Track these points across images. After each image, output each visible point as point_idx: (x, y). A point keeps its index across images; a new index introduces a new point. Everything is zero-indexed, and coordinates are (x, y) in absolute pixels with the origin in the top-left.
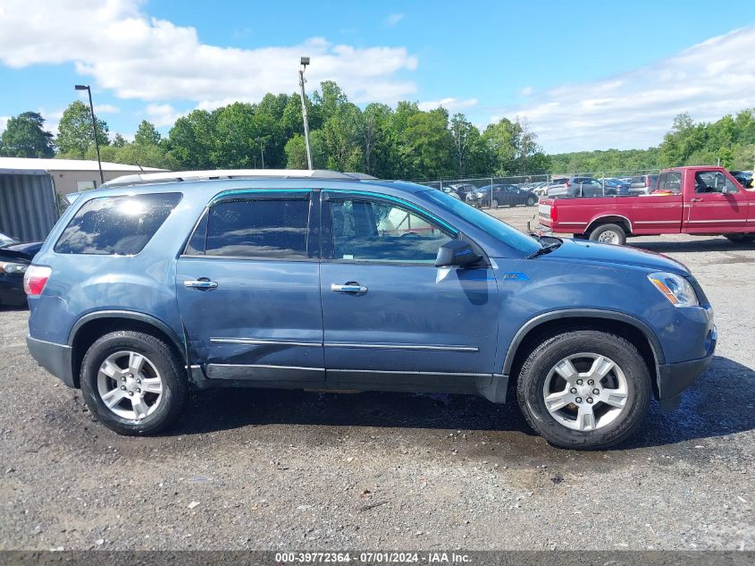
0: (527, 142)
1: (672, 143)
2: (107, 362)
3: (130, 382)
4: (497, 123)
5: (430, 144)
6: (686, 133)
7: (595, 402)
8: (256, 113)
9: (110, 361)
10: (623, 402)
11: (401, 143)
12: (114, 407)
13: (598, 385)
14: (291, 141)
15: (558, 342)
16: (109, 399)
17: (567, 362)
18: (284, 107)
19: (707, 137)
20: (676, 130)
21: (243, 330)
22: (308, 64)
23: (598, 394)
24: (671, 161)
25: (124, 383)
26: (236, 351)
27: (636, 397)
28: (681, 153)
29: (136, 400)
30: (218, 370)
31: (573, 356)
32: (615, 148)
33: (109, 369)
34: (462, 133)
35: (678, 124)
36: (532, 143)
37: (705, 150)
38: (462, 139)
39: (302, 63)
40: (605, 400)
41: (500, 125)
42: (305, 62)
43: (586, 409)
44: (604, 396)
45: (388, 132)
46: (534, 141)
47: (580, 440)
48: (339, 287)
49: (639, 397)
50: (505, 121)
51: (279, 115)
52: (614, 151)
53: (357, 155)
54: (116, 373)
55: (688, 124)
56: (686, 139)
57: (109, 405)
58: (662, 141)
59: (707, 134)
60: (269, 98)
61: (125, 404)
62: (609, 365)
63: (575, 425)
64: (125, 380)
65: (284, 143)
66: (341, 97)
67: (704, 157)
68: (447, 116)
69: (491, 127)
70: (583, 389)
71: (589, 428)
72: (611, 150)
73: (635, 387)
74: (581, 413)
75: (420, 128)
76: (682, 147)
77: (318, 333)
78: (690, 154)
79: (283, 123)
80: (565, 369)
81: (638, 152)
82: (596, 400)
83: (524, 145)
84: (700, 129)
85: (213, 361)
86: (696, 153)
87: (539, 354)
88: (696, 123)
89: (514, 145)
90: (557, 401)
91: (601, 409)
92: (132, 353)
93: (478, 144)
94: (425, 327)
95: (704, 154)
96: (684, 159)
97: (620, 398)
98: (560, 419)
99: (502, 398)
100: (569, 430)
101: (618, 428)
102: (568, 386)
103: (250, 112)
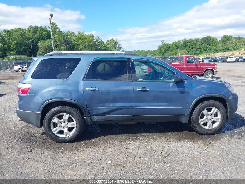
0: (119, 47)
1: (160, 49)
2: (55, 117)
3: (63, 124)
4: (110, 40)
5: (89, 45)
6: (164, 46)
7: (212, 121)
8: (26, 32)
9: (56, 117)
10: (219, 120)
11: (79, 45)
12: (57, 133)
13: (213, 116)
14: (40, 42)
15: (204, 104)
16: (55, 131)
17: (206, 110)
18: (37, 31)
19: (170, 47)
20: (161, 45)
21: (106, 104)
22: (53, 16)
23: (213, 118)
24: (160, 54)
25: (61, 125)
26: (104, 111)
27: (223, 119)
28: (163, 52)
29: (66, 130)
30: (96, 118)
31: (207, 108)
32: (144, 50)
33: (56, 120)
34: (99, 43)
35: (162, 43)
36: (121, 47)
37: (169, 51)
38: (99, 44)
39: (50, 16)
40: (215, 120)
41: (111, 41)
42: (52, 15)
43: (209, 123)
44: (215, 119)
45: (74, 41)
46: (121, 46)
47: (209, 132)
48: (140, 89)
49: (224, 118)
50: (113, 40)
51: (35, 33)
52: (143, 51)
53: (64, 48)
54: (58, 121)
55: (165, 43)
56: (164, 48)
57: (55, 133)
58: (158, 48)
59: (169, 46)
60: (31, 27)
61: (61, 132)
62: (216, 110)
63: (207, 127)
64: (61, 124)
65: (37, 43)
66: (58, 28)
67: (169, 53)
68: (94, 37)
69: (108, 41)
70: (209, 117)
71: (211, 128)
72: (142, 50)
73: (223, 116)
74: (208, 124)
75: (85, 40)
76: (163, 50)
77: (132, 104)
78: (165, 52)
79: (37, 36)
80: (205, 112)
81: (150, 51)
82: (212, 120)
83: (118, 48)
84: (168, 45)
85: (94, 115)
86: (167, 52)
87: (198, 108)
88: (167, 43)
89: (115, 47)
90: (202, 121)
91: (213, 122)
92: (65, 114)
93: (105, 46)
94: (166, 101)
95: (169, 52)
96: (164, 54)
97: (219, 119)
98: (203, 126)
99: (187, 121)
100: (206, 129)
101: (218, 128)
102: (205, 116)
103: (23, 31)
